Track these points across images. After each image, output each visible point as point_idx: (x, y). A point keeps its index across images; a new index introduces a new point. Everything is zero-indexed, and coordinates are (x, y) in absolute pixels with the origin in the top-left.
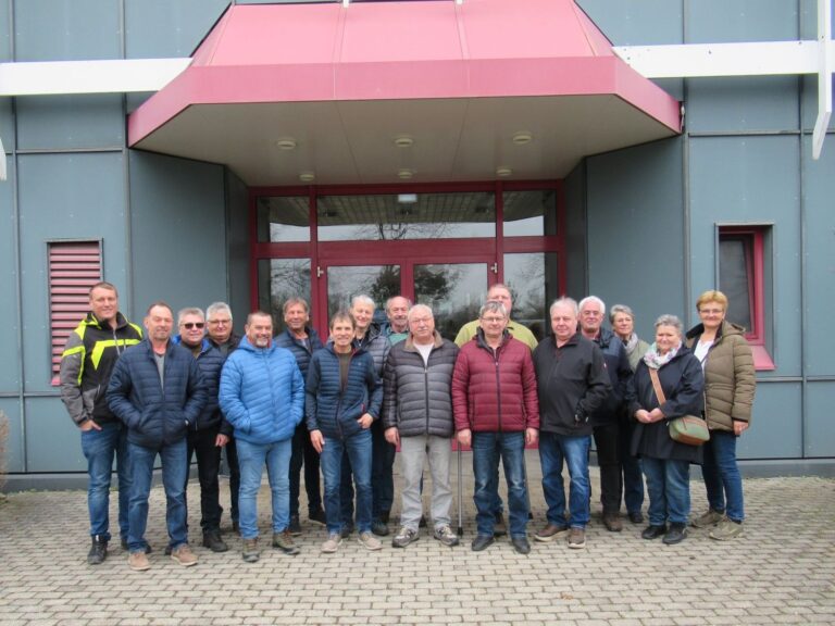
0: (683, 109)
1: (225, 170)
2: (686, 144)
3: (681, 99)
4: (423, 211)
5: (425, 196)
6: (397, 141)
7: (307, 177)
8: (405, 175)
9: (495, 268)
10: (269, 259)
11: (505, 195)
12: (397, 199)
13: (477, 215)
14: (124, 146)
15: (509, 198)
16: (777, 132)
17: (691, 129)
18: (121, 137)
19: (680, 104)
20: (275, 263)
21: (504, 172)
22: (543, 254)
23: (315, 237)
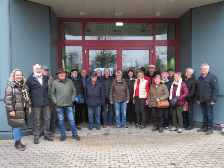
1: (50, 8)
7: (82, 14)
8: (121, 14)
9: (152, 52)
10: (65, 46)
12: (115, 24)
20: (67, 48)
21: (158, 14)
23: (84, 38)
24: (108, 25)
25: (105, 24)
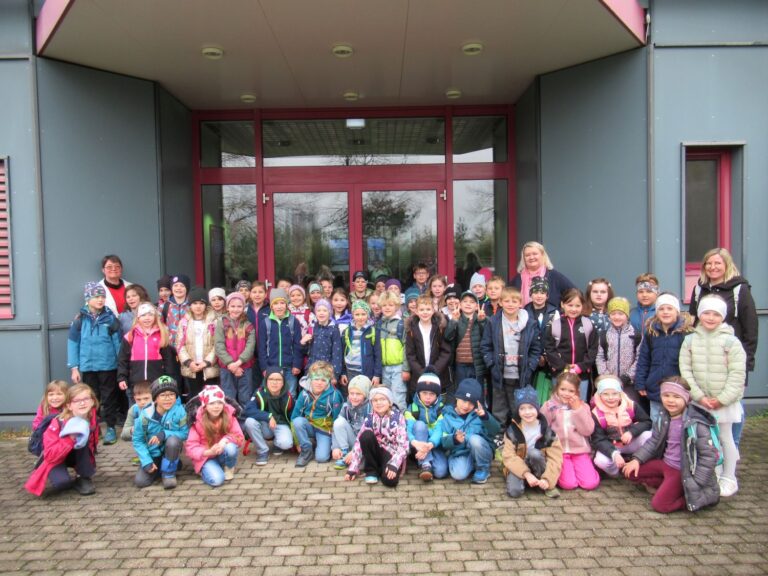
0: (648, 16)
1: (157, 87)
2: (652, 56)
3: (646, 6)
4: (375, 141)
5: (374, 122)
6: (335, 50)
7: (248, 98)
8: (351, 96)
11: (454, 123)
12: (345, 123)
13: (428, 146)
14: (31, 53)
15: (460, 125)
16: (750, 43)
17: (657, 39)
18: (27, 43)
19: (645, 11)
20: (225, 189)
21: (453, 93)
22: (491, 182)
23: (260, 162)
24: (327, 126)
25: (320, 124)
